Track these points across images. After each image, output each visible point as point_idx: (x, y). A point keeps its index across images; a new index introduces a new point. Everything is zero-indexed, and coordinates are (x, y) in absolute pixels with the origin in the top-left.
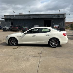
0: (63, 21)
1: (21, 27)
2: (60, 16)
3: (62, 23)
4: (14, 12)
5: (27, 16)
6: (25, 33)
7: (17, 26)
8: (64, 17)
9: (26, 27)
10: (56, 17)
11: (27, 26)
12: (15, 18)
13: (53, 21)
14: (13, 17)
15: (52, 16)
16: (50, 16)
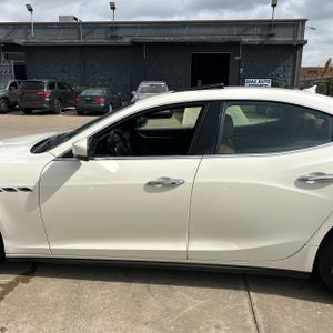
0: (289, 62)
1: (69, 90)
2: (274, 31)
3: (285, 70)
4: (31, 10)
5: (103, 31)
6: (68, 155)
7: (46, 81)
8: (295, 36)
9: (96, 92)
10: (257, 40)
11: (100, 86)
12: (35, 38)
13: (237, 58)
14: (27, 34)
15: (236, 30)
16: (225, 30)
